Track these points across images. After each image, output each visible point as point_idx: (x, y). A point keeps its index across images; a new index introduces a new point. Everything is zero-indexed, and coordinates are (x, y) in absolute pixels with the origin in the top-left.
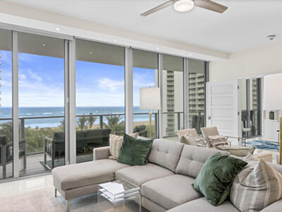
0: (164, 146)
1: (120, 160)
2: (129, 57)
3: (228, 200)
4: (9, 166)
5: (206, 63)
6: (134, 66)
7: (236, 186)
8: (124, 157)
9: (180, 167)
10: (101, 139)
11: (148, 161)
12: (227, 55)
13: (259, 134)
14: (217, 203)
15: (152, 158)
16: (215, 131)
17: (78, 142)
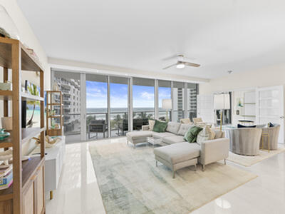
0: (172, 125)
1: (154, 131)
2: (156, 84)
3: (195, 141)
4: (106, 133)
5: (197, 85)
6: (159, 86)
7: (198, 136)
8: (156, 129)
9: (179, 132)
10: (145, 122)
11: (166, 131)
12: (208, 80)
13: (230, 123)
14: (191, 142)
15: (167, 130)
16: (200, 120)
17: (134, 124)
